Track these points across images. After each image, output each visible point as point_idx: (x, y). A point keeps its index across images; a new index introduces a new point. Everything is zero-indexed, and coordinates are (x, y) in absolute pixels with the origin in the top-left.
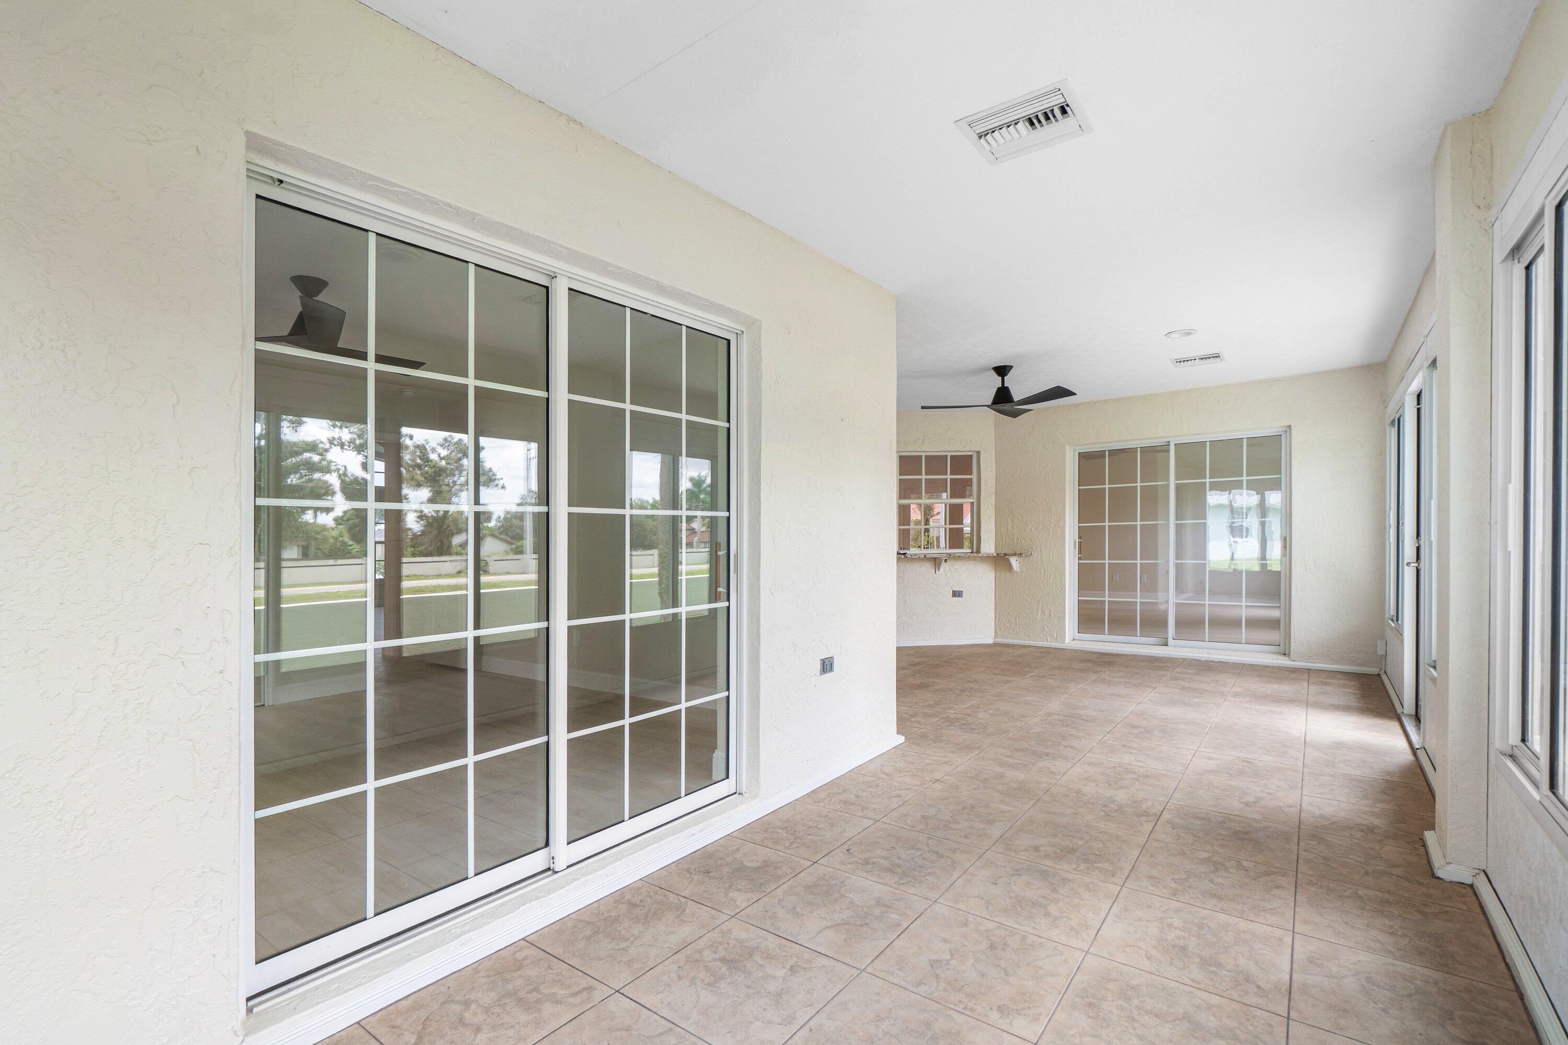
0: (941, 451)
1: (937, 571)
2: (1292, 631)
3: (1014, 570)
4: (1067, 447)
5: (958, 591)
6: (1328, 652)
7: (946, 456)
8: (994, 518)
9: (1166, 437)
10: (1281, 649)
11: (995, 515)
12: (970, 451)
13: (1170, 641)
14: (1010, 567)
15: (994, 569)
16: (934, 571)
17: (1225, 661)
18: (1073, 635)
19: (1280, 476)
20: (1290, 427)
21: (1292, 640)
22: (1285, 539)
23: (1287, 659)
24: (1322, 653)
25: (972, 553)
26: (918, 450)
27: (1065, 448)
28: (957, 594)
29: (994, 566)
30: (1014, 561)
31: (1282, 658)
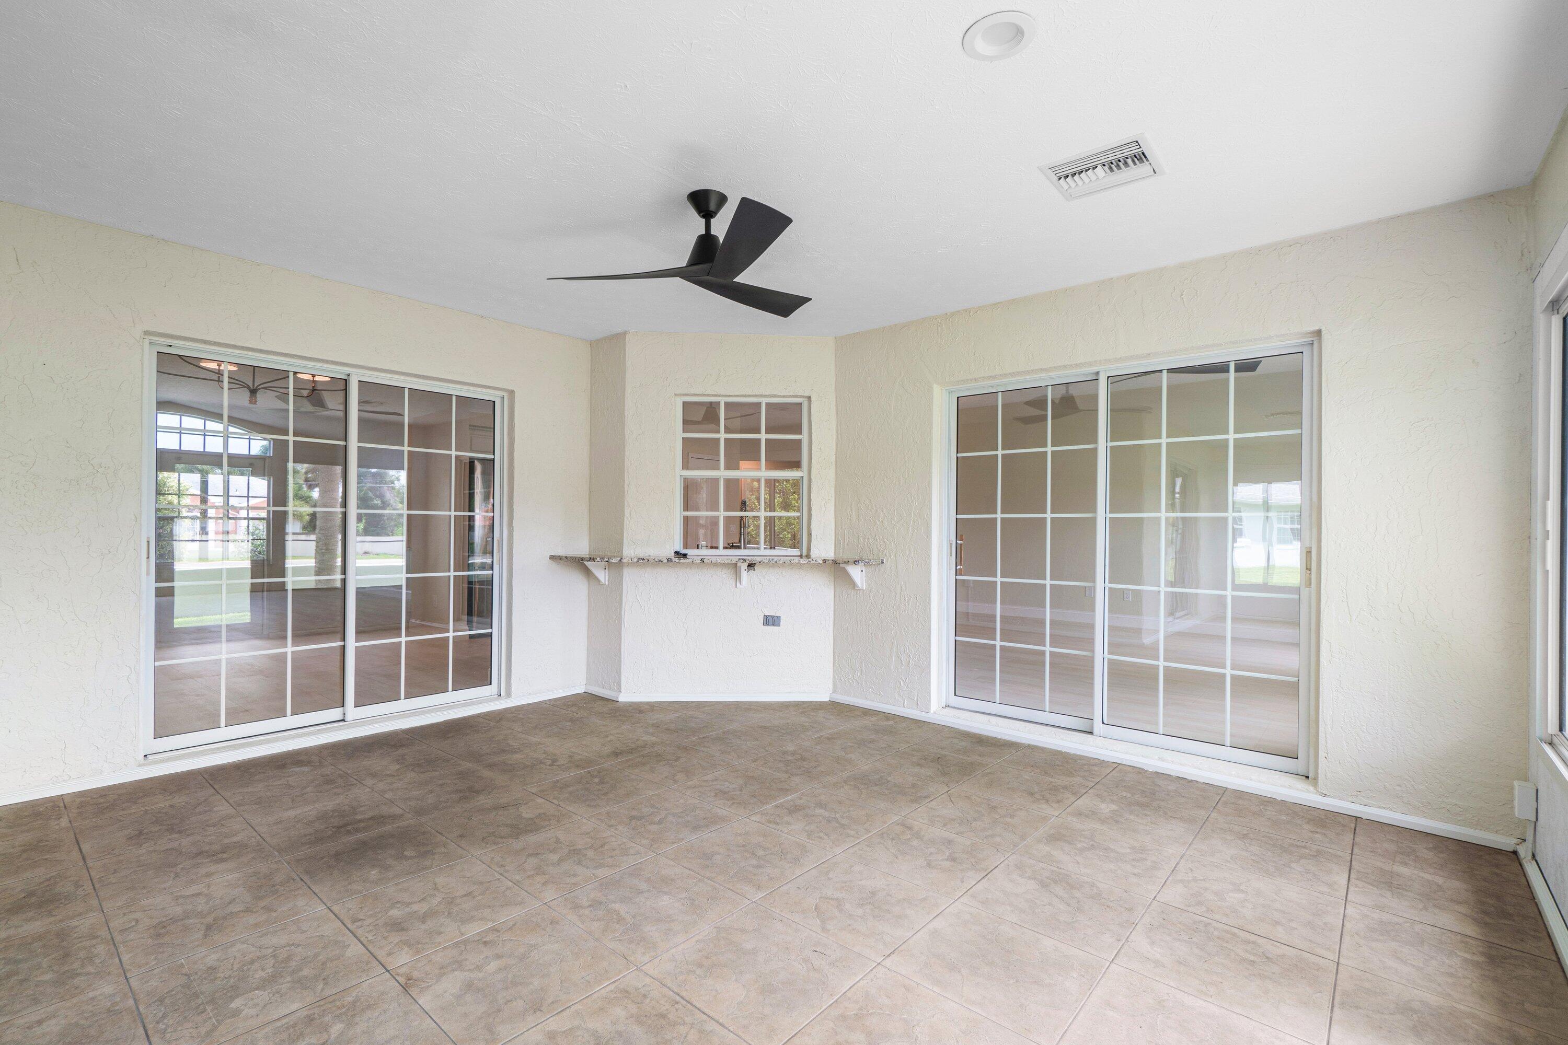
0: (749, 396)
1: (738, 584)
2: (1321, 735)
3: (858, 586)
4: (935, 386)
5: (773, 617)
6: (1398, 788)
7: (758, 405)
8: (833, 503)
9: (1090, 364)
10: (1297, 765)
11: (835, 499)
12: (796, 396)
13: (1098, 727)
14: (853, 584)
15: (833, 584)
16: (734, 584)
17: (1189, 778)
18: (947, 698)
19: (1299, 431)
20: (1319, 333)
21: (1322, 754)
22: (1309, 552)
23: (1311, 788)
24: (1385, 787)
25: (801, 556)
26: (709, 392)
27: (932, 388)
28: (771, 621)
29: (832, 579)
30: (856, 573)
31: (1300, 784)
